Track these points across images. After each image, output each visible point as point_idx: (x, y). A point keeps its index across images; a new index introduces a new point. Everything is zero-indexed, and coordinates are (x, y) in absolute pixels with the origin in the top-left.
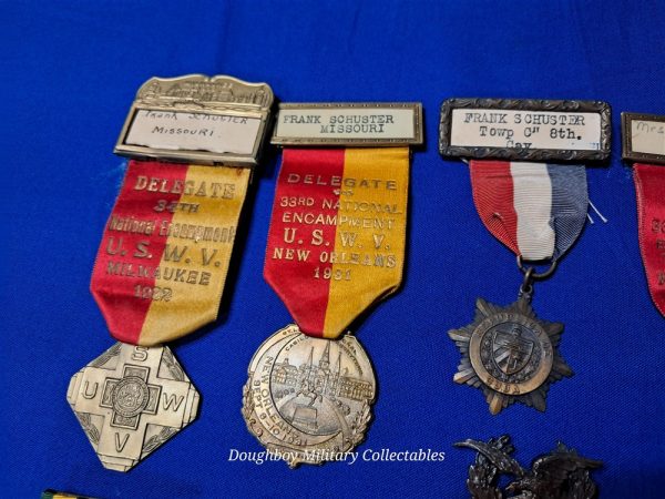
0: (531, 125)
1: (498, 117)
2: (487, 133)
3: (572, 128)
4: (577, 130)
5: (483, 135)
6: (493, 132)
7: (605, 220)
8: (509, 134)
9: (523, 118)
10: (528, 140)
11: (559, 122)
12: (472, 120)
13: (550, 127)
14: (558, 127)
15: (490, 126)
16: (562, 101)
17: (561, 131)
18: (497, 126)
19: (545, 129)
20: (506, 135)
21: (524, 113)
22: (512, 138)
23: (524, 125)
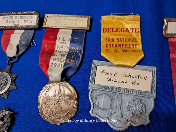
0: (19, 19)
1: (11, 17)
2: (8, 22)
3: (30, 19)
4: (31, 20)
5: (7, 23)
6: (10, 22)
7: (36, 45)
8: (14, 22)
9: (17, 17)
10: (18, 23)
11: (27, 18)
12: (5, 19)
13: (24, 19)
14: (26, 19)
15: (9, 20)
16: (26, 12)
17: (27, 20)
18: (11, 20)
19: (23, 20)
20: (13, 22)
21: (17, 16)
22: (14, 23)
23: (17, 19)
